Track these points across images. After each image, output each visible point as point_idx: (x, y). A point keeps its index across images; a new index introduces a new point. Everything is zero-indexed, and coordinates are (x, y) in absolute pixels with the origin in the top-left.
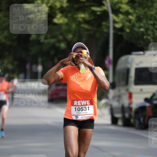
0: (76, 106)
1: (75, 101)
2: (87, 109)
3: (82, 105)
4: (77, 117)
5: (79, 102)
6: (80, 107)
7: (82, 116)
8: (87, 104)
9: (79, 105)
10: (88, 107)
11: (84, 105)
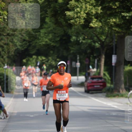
0: (59, 93)
1: (58, 91)
2: (65, 95)
3: (62, 93)
4: (59, 99)
5: (60, 91)
6: (61, 94)
7: (62, 99)
8: (65, 93)
9: (60, 93)
10: (65, 94)
11: (63, 93)
